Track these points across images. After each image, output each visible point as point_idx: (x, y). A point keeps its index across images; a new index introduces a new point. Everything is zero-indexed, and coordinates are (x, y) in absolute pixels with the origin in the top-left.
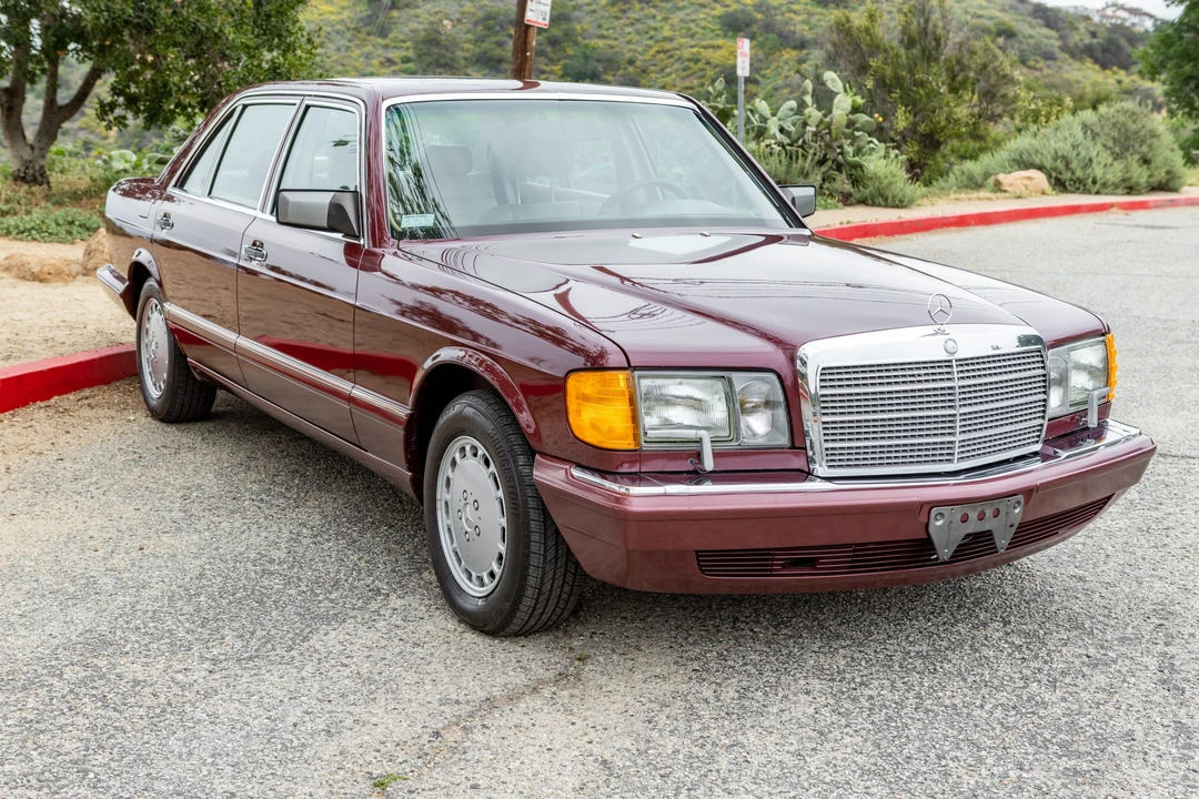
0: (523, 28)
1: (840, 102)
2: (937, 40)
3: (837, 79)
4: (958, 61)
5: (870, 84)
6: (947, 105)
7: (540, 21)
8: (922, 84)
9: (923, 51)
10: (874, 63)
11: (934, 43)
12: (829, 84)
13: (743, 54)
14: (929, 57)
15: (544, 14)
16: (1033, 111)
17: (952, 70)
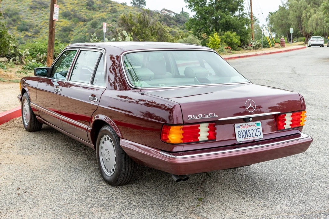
0: (52, 21)
1: (127, 38)
2: (147, 22)
3: (126, 33)
4: (153, 27)
5: (132, 34)
6: (152, 39)
7: (56, 19)
8: (145, 33)
9: (144, 25)
10: (133, 28)
11: (146, 23)
12: (124, 34)
13: (105, 27)
14: (145, 26)
15: (57, 17)
16: (172, 39)
17: (151, 30)
